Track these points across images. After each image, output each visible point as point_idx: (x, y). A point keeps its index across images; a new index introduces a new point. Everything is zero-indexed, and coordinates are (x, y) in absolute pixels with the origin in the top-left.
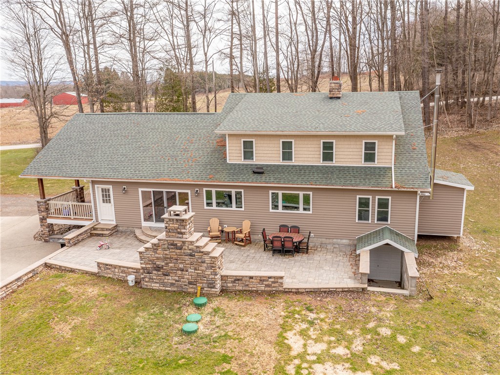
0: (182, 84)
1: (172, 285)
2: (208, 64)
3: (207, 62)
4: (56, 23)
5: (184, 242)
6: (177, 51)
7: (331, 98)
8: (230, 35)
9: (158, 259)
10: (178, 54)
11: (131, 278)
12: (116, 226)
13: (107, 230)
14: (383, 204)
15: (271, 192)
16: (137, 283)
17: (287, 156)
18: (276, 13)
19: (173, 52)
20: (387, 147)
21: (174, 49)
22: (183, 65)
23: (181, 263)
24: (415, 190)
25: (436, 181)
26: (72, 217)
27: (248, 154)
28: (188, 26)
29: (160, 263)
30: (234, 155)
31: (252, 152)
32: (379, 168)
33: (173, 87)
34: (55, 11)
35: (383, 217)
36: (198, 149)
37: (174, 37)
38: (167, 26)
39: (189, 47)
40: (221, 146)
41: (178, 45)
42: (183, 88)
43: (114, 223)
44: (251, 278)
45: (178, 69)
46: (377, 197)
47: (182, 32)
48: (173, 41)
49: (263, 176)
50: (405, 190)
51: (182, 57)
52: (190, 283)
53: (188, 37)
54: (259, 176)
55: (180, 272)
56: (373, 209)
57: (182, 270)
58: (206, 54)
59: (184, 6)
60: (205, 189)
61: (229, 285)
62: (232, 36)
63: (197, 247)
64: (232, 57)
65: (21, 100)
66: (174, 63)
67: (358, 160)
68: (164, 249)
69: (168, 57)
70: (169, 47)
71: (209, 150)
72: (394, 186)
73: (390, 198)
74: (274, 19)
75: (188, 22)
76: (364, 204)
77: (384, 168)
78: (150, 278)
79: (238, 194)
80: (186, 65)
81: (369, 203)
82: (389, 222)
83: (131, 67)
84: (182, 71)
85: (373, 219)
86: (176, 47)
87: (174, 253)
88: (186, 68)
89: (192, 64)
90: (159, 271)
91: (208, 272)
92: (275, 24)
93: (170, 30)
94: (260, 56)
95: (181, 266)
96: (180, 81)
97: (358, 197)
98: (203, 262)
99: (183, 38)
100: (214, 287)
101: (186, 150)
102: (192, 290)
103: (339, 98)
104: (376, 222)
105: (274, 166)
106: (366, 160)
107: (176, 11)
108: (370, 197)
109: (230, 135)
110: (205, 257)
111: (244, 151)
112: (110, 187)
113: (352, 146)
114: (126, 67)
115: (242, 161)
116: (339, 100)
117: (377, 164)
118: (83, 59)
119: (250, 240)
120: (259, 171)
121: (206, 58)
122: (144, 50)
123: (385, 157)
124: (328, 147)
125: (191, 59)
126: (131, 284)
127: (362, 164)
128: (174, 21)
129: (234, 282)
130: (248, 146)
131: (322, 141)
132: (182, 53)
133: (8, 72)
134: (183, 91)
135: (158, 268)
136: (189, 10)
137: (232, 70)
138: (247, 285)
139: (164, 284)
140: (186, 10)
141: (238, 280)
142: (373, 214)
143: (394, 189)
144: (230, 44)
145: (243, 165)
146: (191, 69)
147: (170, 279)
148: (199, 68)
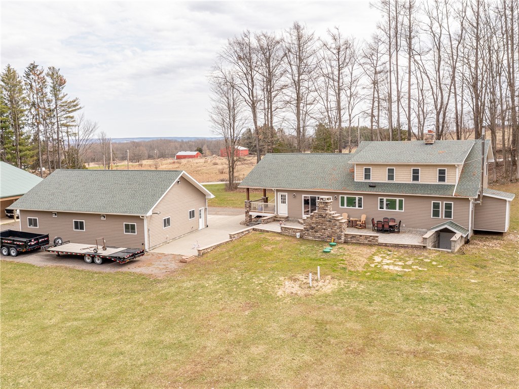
0: (332, 137)
1: (319, 237)
2: (352, 122)
3: (350, 121)
4: (249, 96)
5: (326, 214)
6: (329, 112)
7: (426, 144)
8: (372, 99)
9: (313, 223)
10: (330, 115)
11: (298, 235)
12: (288, 217)
13: (283, 218)
14: (448, 207)
15: (379, 198)
16: (301, 237)
17: (391, 177)
18: (409, 81)
19: (326, 114)
20: (453, 172)
21: (328, 112)
22: (333, 123)
23: (324, 225)
24: (467, 197)
25: (484, 194)
26: (263, 211)
27: (367, 176)
28: (339, 94)
29: (313, 225)
30: (359, 177)
31: (370, 175)
32: (448, 185)
33: (325, 140)
34: (249, 88)
35: (448, 215)
36: (338, 174)
37: (328, 103)
38: (323, 95)
39: (339, 109)
40: (352, 173)
41: (331, 108)
42: (332, 140)
43: (287, 215)
44: (361, 236)
45: (330, 126)
46: (444, 202)
47: (334, 99)
48: (327, 105)
49: (375, 189)
50: (461, 197)
51: (333, 117)
52: (328, 237)
53: (339, 102)
54: (372, 189)
55: (323, 231)
56: (442, 210)
57: (325, 229)
58: (350, 115)
59: (337, 79)
60: (340, 196)
61: (349, 239)
62: (373, 100)
63: (333, 217)
64: (373, 116)
65: (194, 153)
66: (327, 121)
67: (434, 180)
68: (316, 218)
69: (322, 117)
70: (324, 110)
71: (344, 174)
72: (453, 195)
73: (453, 203)
74: (407, 87)
75: (339, 90)
76: (436, 206)
77: (451, 185)
78: (308, 234)
79: (360, 200)
80: (336, 123)
81: (439, 206)
82: (452, 218)
83: (296, 125)
84: (333, 127)
85: (442, 216)
86: (329, 110)
87: (321, 220)
88: (335, 125)
89: (340, 122)
90: (313, 230)
91: (338, 231)
92: (408, 90)
93: (326, 98)
94: (395, 115)
95: (324, 227)
96: (330, 135)
97: (432, 202)
98: (336, 225)
99: (335, 103)
100: (340, 239)
101: (331, 174)
102: (329, 240)
103: (432, 144)
104: (444, 218)
105: (382, 183)
106: (440, 180)
107: (331, 82)
108: (440, 202)
109: (357, 165)
110: (337, 222)
111: (365, 174)
112: (286, 194)
113: (431, 172)
114: (293, 125)
115: (363, 180)
116: (431, 146)
117: (446, 183)
118: (264, 120)
119: (365, 226)
120: (372, 186)
121: (350, 118)
122: (306, 113)
123: (453, 178)
124: (416, 172)
125: (340, 117)
126: (298, 237)
127: (437, 182)
128: (329, 90)
129: (351, 238)
130: (367, 171)
131: (412, 168)
132: (334, 113)
133: (211, 129)
134: (332, 142)
135: (312, 228)
136: (341, 81)
137: (372, 126)
138: (358, 240)
139: (315, 237)
140: (339, 82)
141: (354, 237)
142: (442, 213)
143: (454, 196)
144: (371, 106)
145: (364, 182)
146: (340, 125)
147: (318, 234)
148: (345, 125)
